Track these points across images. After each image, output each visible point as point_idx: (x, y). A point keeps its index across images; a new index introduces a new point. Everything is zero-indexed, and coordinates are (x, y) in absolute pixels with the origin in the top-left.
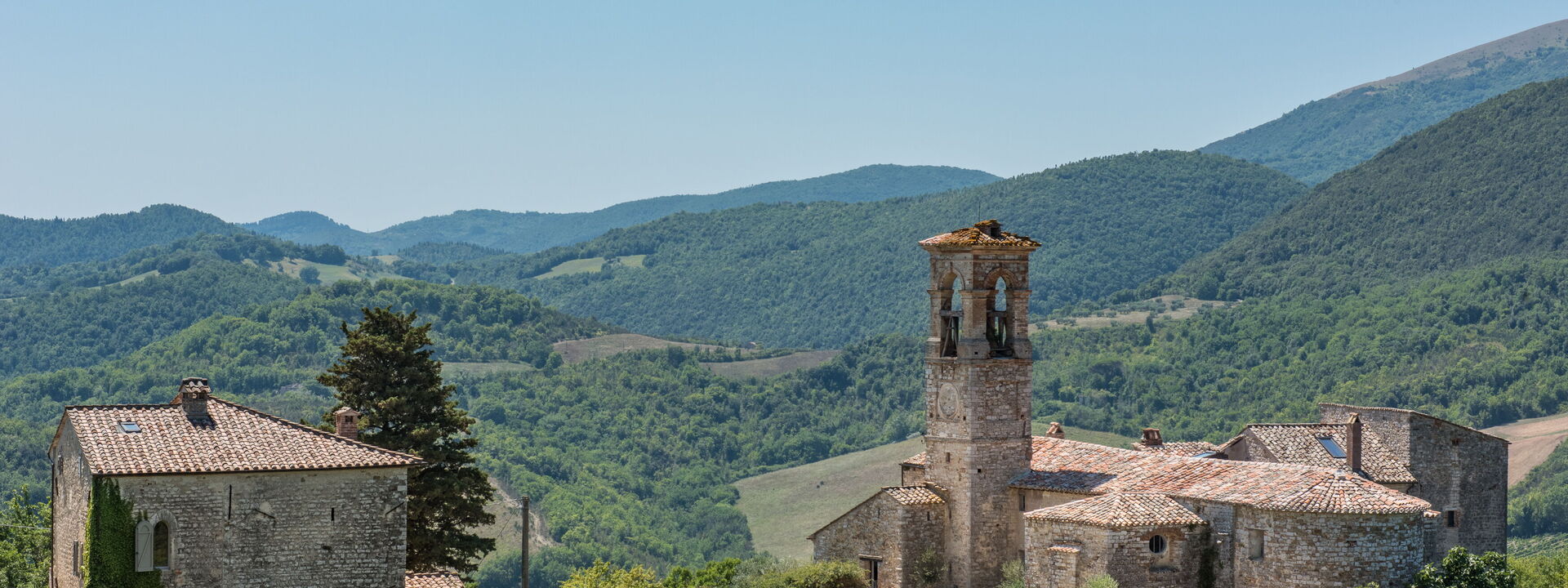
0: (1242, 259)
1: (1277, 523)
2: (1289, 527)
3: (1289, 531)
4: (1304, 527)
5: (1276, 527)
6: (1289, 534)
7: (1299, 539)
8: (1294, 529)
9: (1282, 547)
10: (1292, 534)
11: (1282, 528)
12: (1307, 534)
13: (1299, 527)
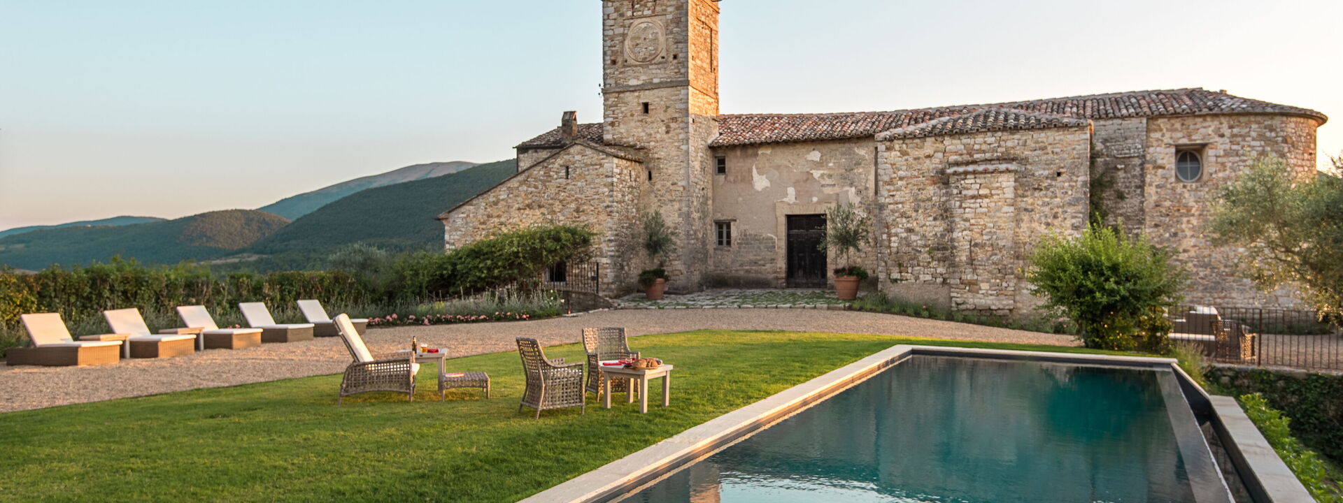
0: (273, 241)
1: (1235, 131)
2: (1254, 134)
3: (1254, 139)
4: (1273, 134)
5: (1233, 136)
6: (1253, 143)
7: (1268, 149)
8: (1261, 137)
9: (1244, 161)
10: (1258, 143)
11: (1243, 137)
12: (1277, 143)
13: (1268, 134)
